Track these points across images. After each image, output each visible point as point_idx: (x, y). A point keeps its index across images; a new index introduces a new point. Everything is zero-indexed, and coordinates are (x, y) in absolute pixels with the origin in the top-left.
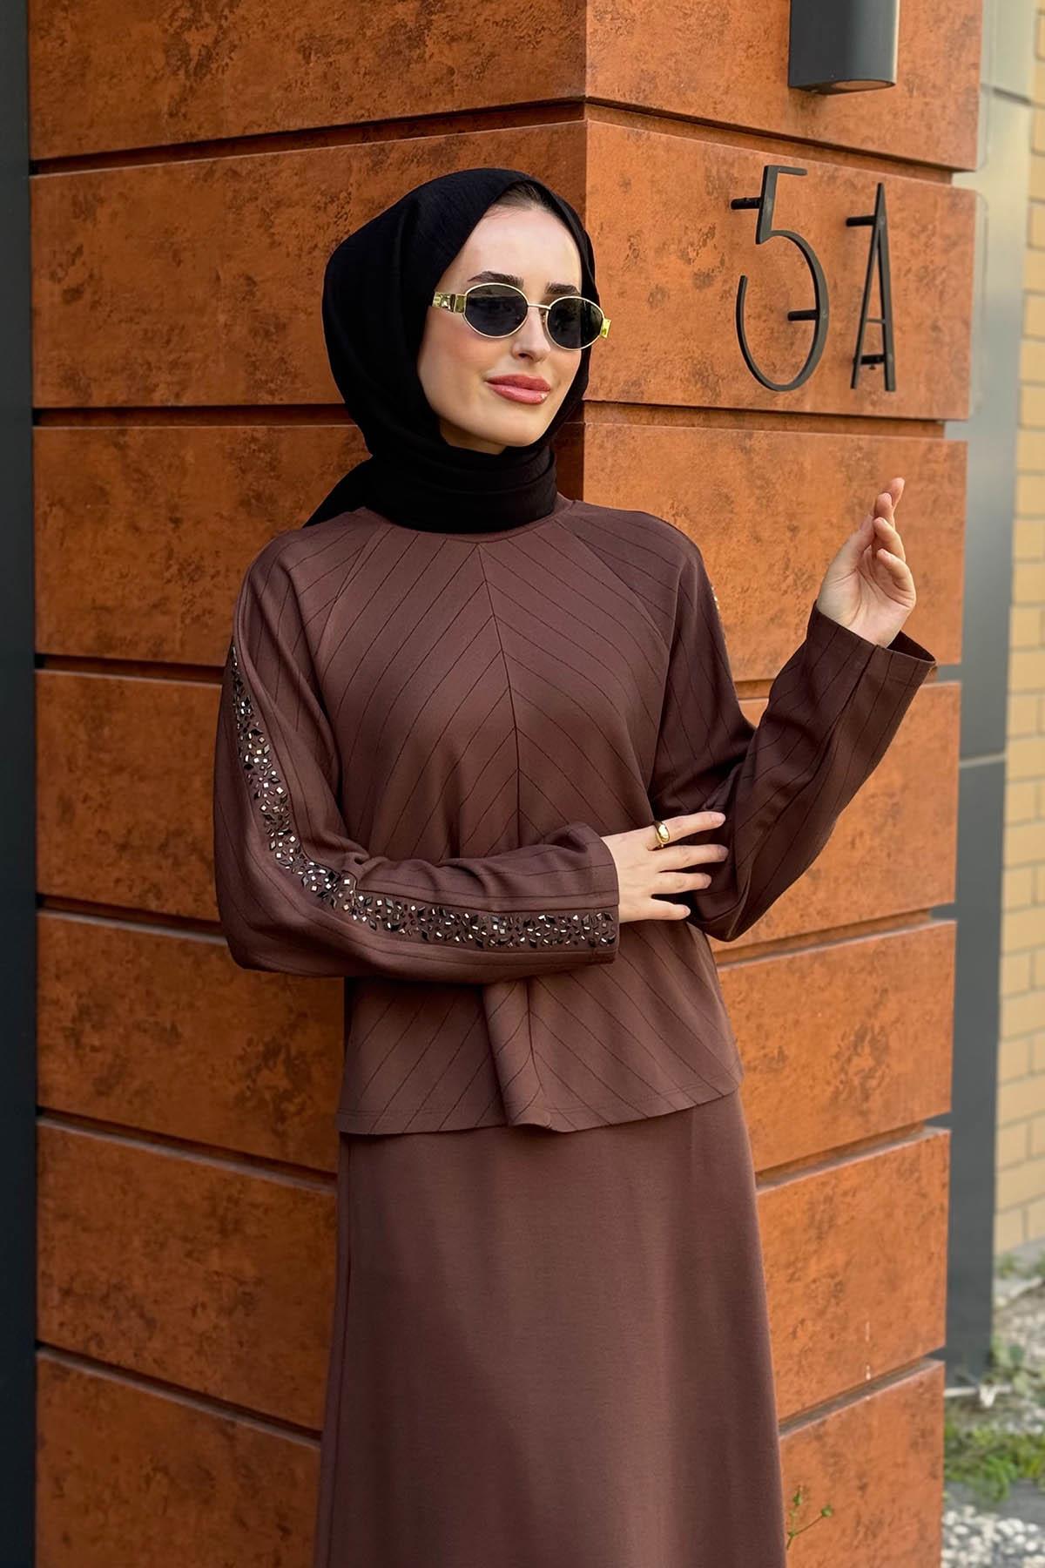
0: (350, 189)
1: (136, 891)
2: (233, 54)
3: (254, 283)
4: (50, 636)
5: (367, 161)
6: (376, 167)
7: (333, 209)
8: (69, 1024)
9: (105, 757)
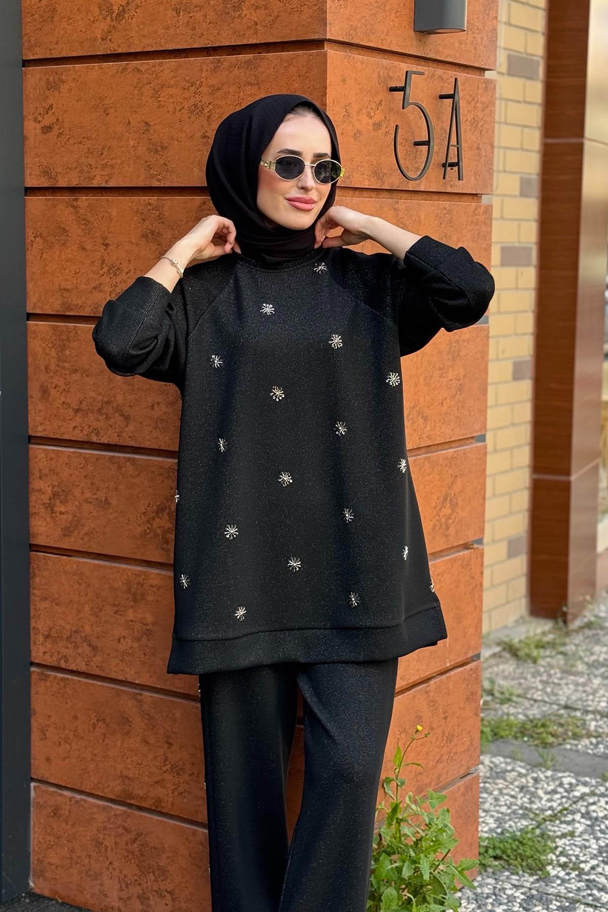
0: (202, 80)
1: (85, 433)
2: (137, 10)
3: (150, 125)
4: (35, 304)
5: (212, 66)
6: (216, 69)
7: (193, 89)
8: (48, 502)
9: (67, 365)
